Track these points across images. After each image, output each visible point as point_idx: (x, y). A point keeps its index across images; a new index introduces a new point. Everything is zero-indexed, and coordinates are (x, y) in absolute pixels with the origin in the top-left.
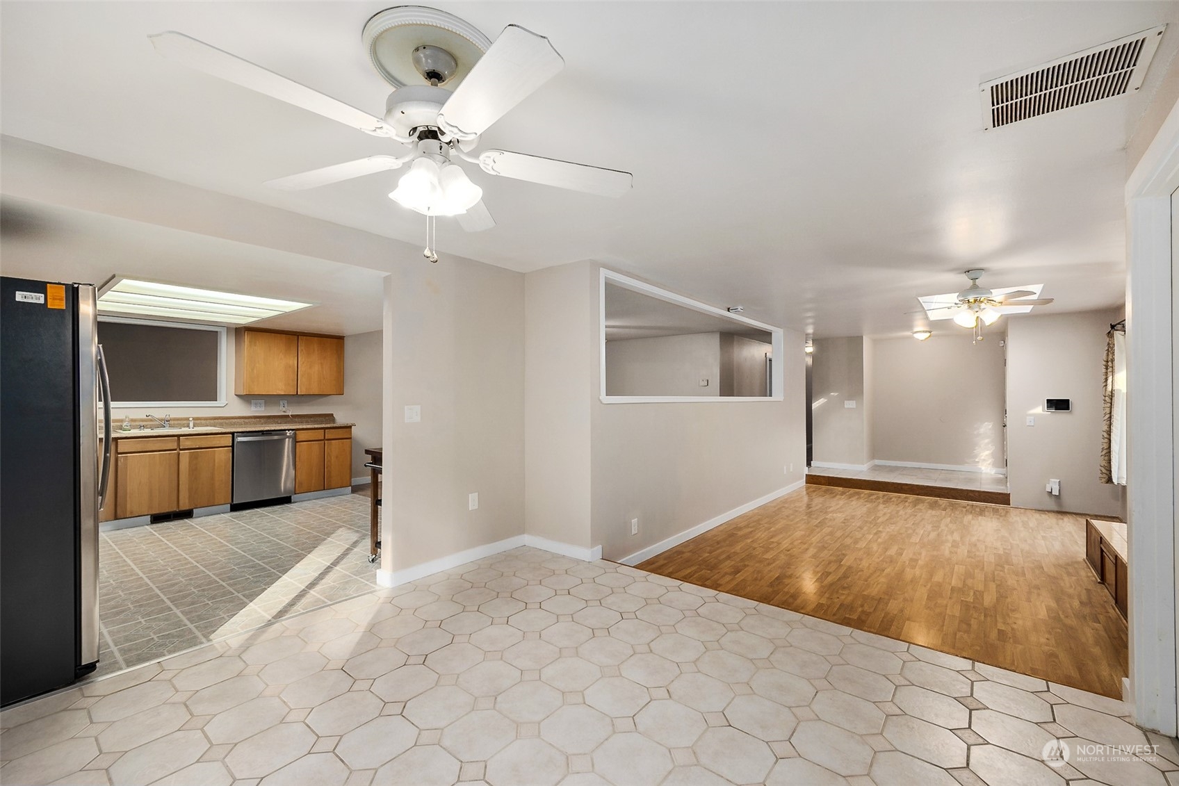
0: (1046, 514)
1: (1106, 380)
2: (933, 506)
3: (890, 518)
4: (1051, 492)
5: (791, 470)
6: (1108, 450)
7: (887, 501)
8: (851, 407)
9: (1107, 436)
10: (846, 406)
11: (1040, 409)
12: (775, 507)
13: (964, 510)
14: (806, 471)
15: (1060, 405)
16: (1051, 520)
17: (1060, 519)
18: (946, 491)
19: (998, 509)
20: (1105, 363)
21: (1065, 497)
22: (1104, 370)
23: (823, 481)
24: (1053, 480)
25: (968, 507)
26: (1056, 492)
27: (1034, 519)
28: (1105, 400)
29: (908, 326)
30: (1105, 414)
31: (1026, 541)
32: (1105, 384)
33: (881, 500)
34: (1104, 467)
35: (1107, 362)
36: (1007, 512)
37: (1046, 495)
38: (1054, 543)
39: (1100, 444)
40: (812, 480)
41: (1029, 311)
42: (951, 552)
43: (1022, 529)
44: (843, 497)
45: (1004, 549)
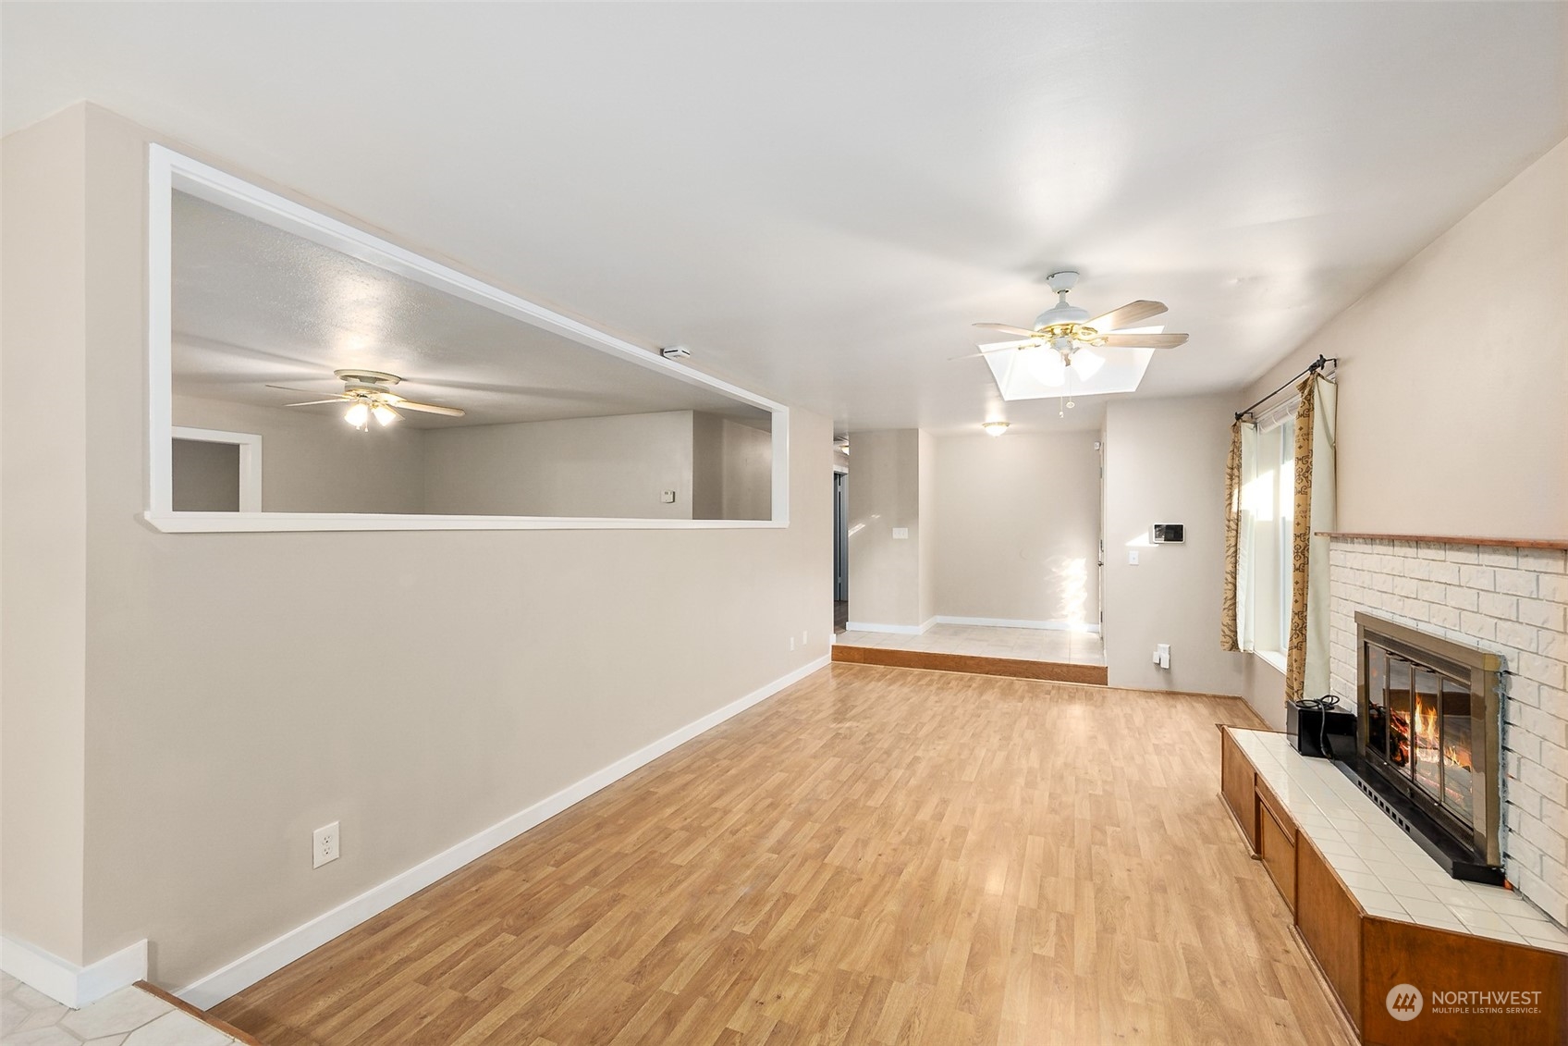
0: (1152, 698)
1: (1231, 495)
2: (1007, 693)
3: (940, 725)
4: (1159, 664)
5: (805, 642)
6: (1233, 601)
7: (943, 689)
8: (902, 537)
9: (1232, 580)
10: (895, 536)
11: (1145, 540)
12: (760, 715)
13: (1048, 696)
14: (833, 640)
15: (1173, 533)
16: (1159, 708)
17: (1172, 706)
18: (1025, 667)
19: (1092, 694)
20: (1229, 471)
21: (1176, 670)
22: (1228, 482)
23: (857, 657)
24: (1161, 645)
25: (1053, 692)
26: (1165, 664)
27: (1141, 710)
28: (1229, 527)
29: (978, 413)
30: (1229, 547)
31: (1133, 758)
32: (1228, 502)
33: (934, 688)
34: (1227, 626)
35: (1232, 469)
36: (1104, 697)
37: (1153, 667)
38: (1171, 758)
39: (1223, 590)
40: (841, 654)
41: (1133, 389)
42: (1024, 801)
43: (1125, 732)
44: (880, 684)
45: (1105, 782)
